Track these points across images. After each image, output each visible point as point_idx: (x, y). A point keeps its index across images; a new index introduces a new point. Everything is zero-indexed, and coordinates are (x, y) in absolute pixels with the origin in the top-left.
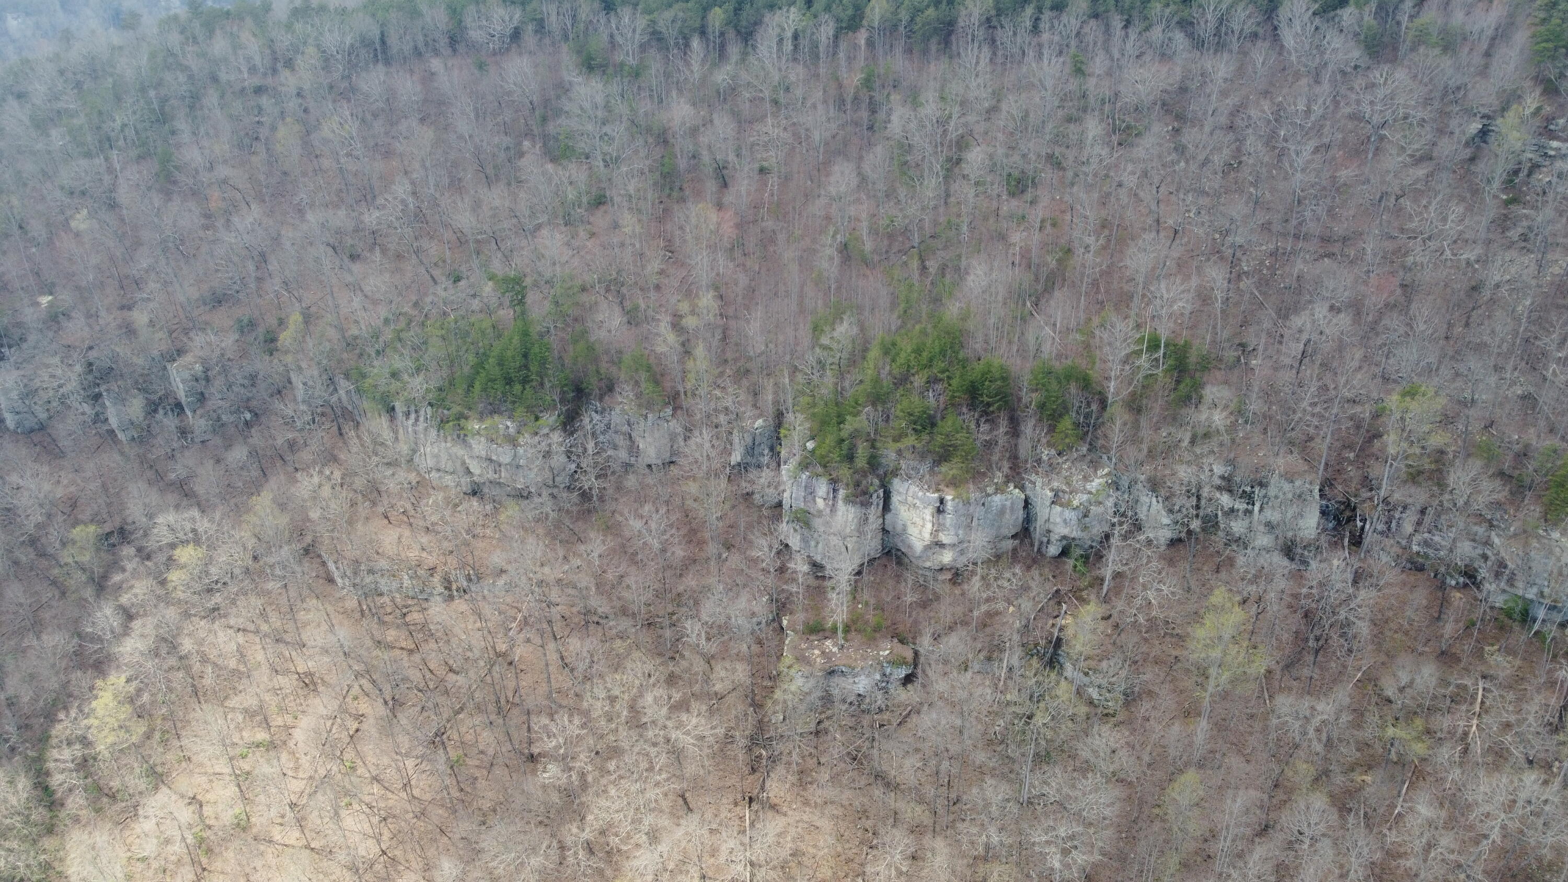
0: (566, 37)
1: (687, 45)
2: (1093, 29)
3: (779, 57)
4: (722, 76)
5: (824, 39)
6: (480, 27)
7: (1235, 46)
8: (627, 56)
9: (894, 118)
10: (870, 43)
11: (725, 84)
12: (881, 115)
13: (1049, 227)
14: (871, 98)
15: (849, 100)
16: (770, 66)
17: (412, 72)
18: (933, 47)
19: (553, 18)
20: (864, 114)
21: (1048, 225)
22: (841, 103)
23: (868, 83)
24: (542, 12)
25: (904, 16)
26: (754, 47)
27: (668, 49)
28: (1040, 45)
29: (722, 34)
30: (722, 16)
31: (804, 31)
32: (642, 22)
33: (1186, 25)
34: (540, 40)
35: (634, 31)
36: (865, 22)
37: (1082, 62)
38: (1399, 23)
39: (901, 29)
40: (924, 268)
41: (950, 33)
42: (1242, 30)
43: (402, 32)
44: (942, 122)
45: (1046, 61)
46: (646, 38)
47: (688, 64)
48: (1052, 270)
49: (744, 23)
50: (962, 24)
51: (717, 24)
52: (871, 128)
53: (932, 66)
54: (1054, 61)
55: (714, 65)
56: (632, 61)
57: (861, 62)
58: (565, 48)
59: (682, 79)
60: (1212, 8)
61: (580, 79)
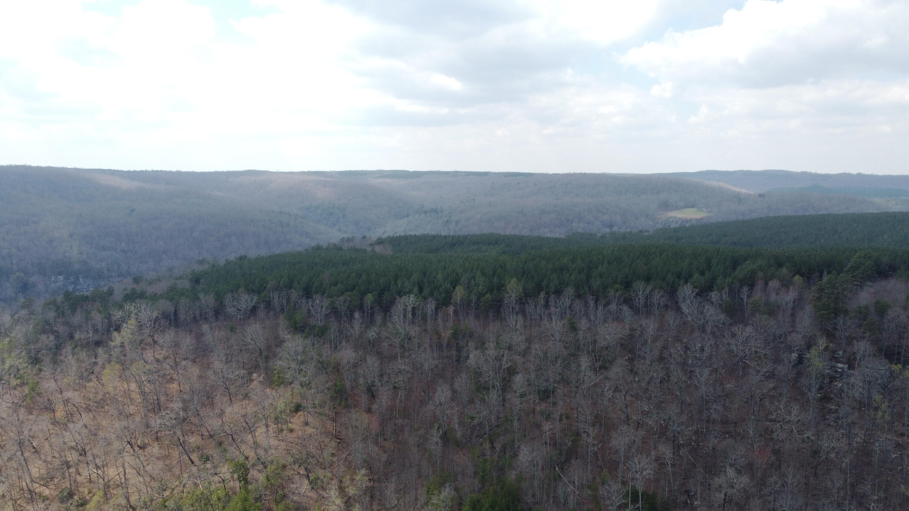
0: (282, 310)
1: (352, 316)
2: (578, 305)
3: (404, 322)
4: (372, 334)
5: (429, 311)
6: (234, 306)
7: (657, 313)
8: (318, 321)
9: (471, 356)
10: (456, 312)
11: (373, 337)
12: (464, 354)
13: (564, 419)
14: (457, 344)
15: (445, 345)
16: (399, 327)
17: (191, 331)
18: (491, 315)
19: (276, 300)
20: (454, 353)
21: (564, 418)
22: (440, 346)
23: (455, 335)
24: (269, 297)
25: (474, 298)
26: (391, 317)
27: (341, 317)
28: (550, 314)
29: (372, 308)
30: (372, 298)
31: (418, 307)
32: (326, 303)
33: (628, 301)
34: (268, 312)
35: (322, 307)
36: (452, 301)
37: (574, 323)
38: (742, 299)
39: (473, 305)
40: (493, 448)
41: (500, 306)
42: (659, 304)
43: (187, 309)
44: (498, 359)
45: (554, 323)
46: (329, 311)
47: (352, 327)
48: (569, 447)
49: (384, 302)
50: (506, 302)
51: (369, 303)
52: (458, 361)
53: (491, 326)
54: (558, 324)
55: (367, 327)
56: (320, 324)
57: (450, 323)
58: (282, 317)
59: (348, 335)
60: (641, 293)
61: (289, 336)
